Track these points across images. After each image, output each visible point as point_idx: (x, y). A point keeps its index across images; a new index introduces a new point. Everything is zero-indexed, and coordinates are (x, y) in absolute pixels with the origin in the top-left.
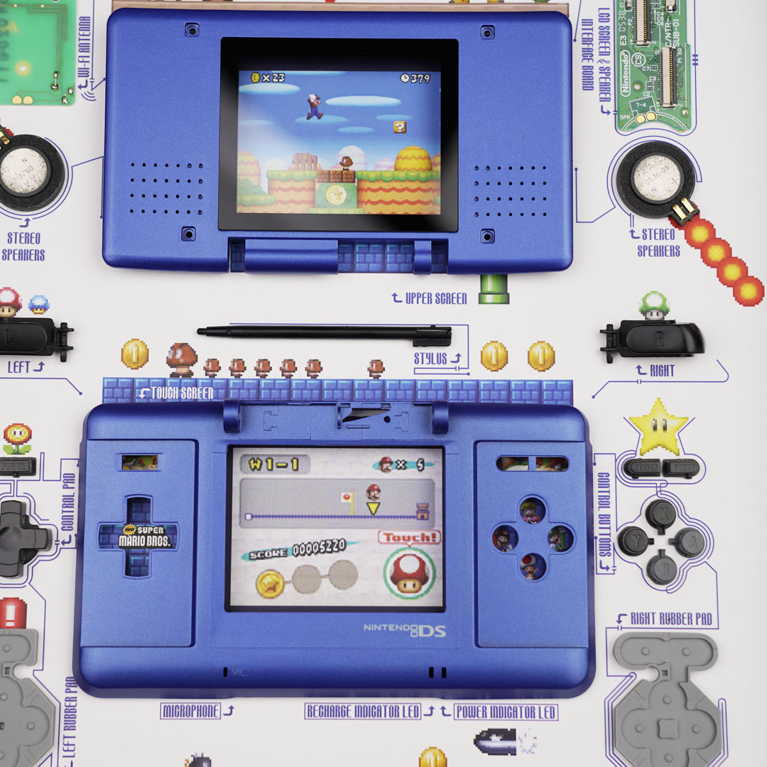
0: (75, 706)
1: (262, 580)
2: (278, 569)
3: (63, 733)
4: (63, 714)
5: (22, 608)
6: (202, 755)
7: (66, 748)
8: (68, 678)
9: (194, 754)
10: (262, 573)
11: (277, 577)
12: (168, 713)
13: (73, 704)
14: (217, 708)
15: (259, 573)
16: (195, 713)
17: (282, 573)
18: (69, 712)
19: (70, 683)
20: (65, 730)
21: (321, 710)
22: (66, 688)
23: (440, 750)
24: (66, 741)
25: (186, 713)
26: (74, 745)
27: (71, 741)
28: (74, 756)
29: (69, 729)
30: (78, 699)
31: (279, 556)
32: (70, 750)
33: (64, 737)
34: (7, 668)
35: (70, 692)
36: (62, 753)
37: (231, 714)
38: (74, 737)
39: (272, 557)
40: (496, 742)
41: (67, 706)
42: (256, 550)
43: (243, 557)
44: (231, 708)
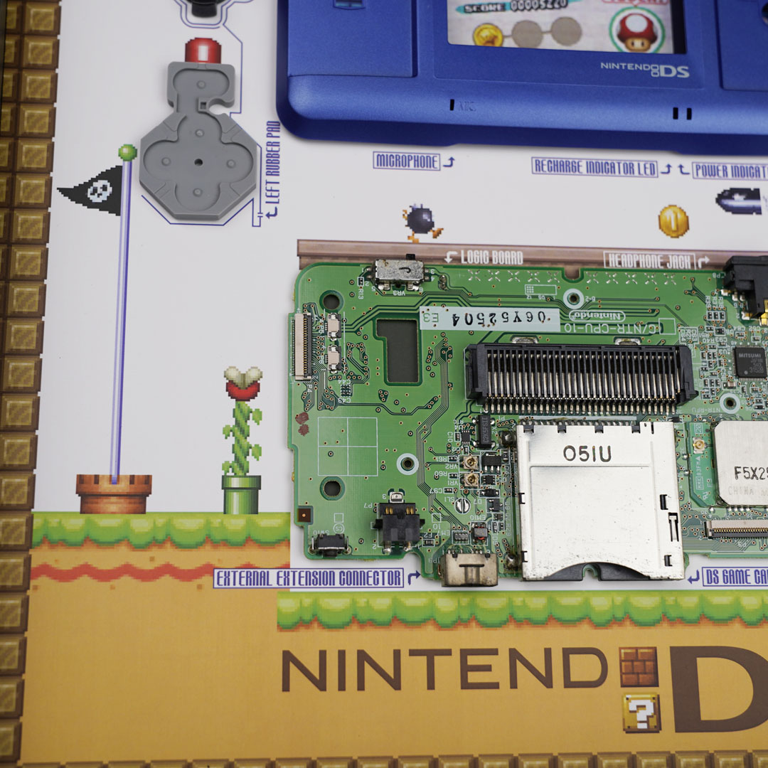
0: (278, 151)
1: (479, 33)
2: (496, 23)
3: (265, 178)
4: (264, 159)
5: (216, 50)
6: (422, 205)
7: (269, 194)
8: (269, 122)
9: (412, 205)
10: (479, 26)
11: (496, 31)
12: (382, 161)
13: (275, 148)
14: (435, 159)
15: (476, 26)
16: (412, 163)
17: (500, 27)
18: (272, 157)
19: (272, 127)
20: (267, 175)
21: (550, 165)
22: (267, 132)
23: (680, 208)
24: (269, 186)
25: (402, 163)
26: (278, 191)
27: (275, 187)
28: (278, 203)
29: (272, 175)
30: (281, 144)
31: (497, 10)
32: (274, 196)
33: (267, 183)
34: (205, 104)
35: (272, 137)
36: (264, 199)
37: (451, 165)
38: (278, 183)
39: (489, 11)
40: (739, 201)
41: (268, 151)
42: (471, 3)
43: (458, 9)
44: (452, 159)
